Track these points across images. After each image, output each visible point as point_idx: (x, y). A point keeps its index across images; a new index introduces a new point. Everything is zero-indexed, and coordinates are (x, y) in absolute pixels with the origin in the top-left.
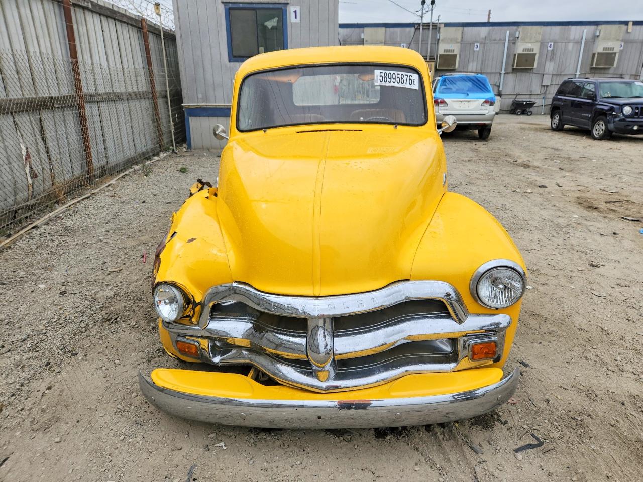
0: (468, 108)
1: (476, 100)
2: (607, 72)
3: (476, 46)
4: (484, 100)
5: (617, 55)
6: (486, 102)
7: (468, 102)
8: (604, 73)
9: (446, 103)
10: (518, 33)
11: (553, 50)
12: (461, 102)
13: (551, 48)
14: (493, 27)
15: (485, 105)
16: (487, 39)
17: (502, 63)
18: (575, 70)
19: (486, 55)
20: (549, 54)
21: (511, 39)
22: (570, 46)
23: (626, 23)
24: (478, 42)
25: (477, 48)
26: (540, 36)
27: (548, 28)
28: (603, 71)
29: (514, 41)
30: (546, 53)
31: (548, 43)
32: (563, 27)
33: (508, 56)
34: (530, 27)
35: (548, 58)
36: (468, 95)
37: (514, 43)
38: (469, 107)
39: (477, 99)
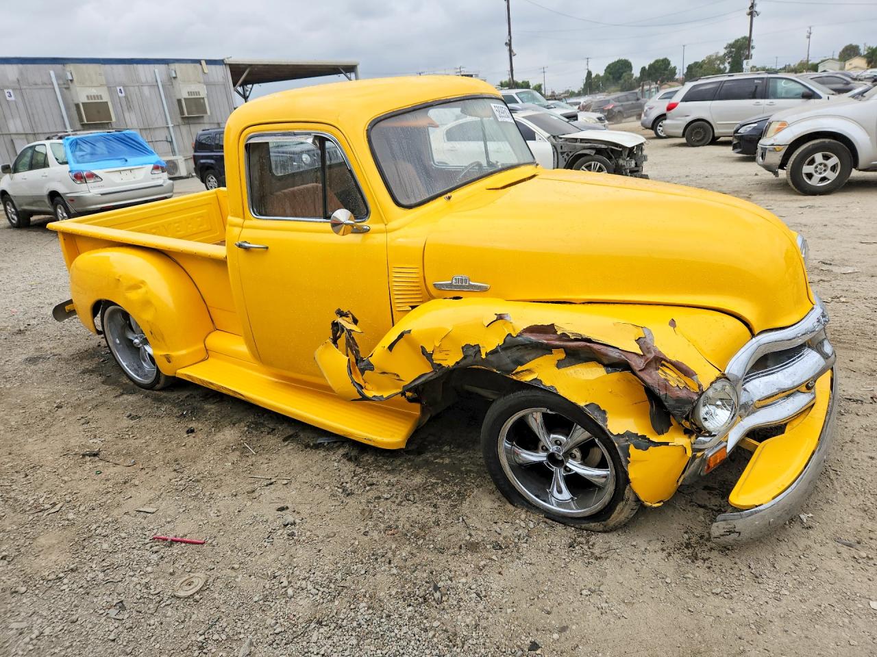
0: (134, 180)
1: (140, 166)
2: (201, 121)
3: (7, 95)
4: (152, 166)
5: (206, 100)
6: (156, 168)
7: (131, 170)
8: (200, 123)
9: (97, 176)
10: (69, 74)
11: (126, 97)
12: (120, 171)
13: (123, 94)
14: (25, 65)
15: (155, 172)
16: (21, 82)
17: (63, 117)
18: (164, 122)
19: (30, 106)
20: (124, 103)
21: (61, 82)
22: (146, 90)
23: (199, 62)
24: (8, 88)
25: (10, 96)
26: (103, 77)
27: (107, 67)
28: (197, 121)
29: (67, 85)
30: (118, 101)
31: (115, 87)
32: (127, 66)
33: (67, 109)
34: (84, 66)
35: (125, 108)
36: (126, 161)
37: (68, 88)
38: (134, 178)
39: (142, 165)
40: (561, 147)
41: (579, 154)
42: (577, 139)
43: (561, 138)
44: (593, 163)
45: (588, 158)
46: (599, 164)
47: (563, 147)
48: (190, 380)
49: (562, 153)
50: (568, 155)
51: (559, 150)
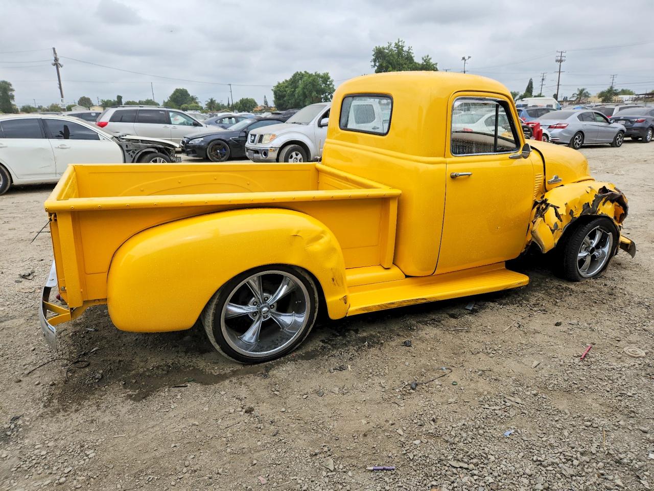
40: (127, 146)
41: (145, 152)
42: (138, 140)
43: (123, 139)
44: (158, 158)
45: (154, 154)
46: (162, 159)
47: (128, 145)
48: (366, 312)
49: (128, 151)
50: (133, 152)
51: (125, 148)
